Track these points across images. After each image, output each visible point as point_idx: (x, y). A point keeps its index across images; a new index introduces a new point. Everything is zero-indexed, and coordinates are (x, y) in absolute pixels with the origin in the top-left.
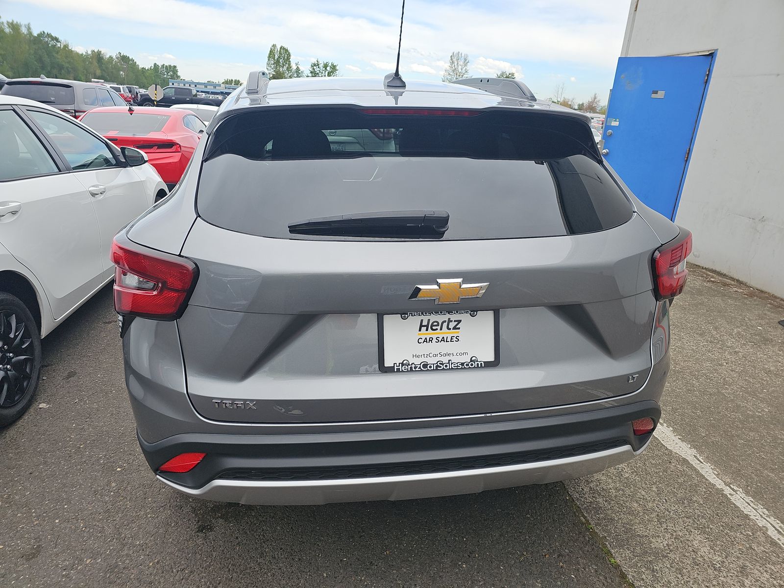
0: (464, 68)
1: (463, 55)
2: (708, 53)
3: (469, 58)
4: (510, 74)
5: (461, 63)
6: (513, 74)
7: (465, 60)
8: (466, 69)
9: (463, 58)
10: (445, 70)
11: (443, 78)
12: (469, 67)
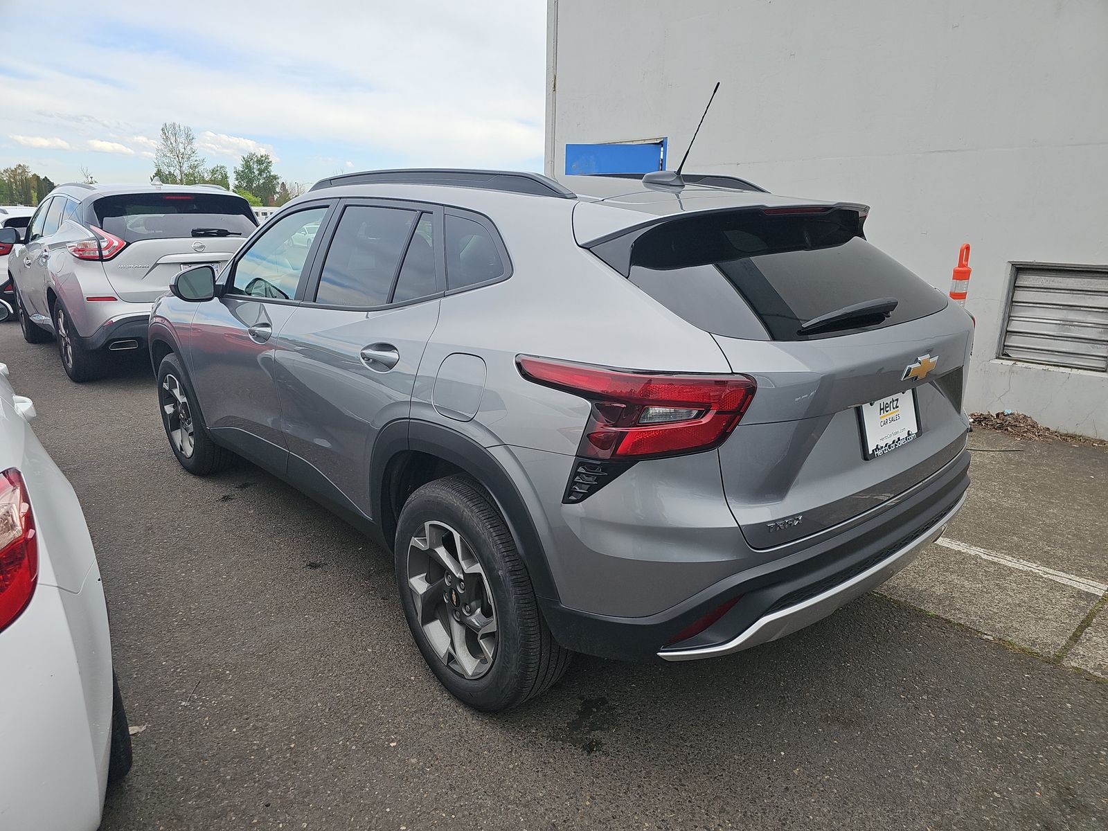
0: (189, 148)
1: (182, 128)
2: (658, 142)
3: (193, 133)
4: (262, 156)
5: (182, 139)
6: (267, 157)
7: (188, 136)
8: (192, 148)
9: (183, 132)
10: (158, 150)
11: (156, 161)
12: (196, 145)
